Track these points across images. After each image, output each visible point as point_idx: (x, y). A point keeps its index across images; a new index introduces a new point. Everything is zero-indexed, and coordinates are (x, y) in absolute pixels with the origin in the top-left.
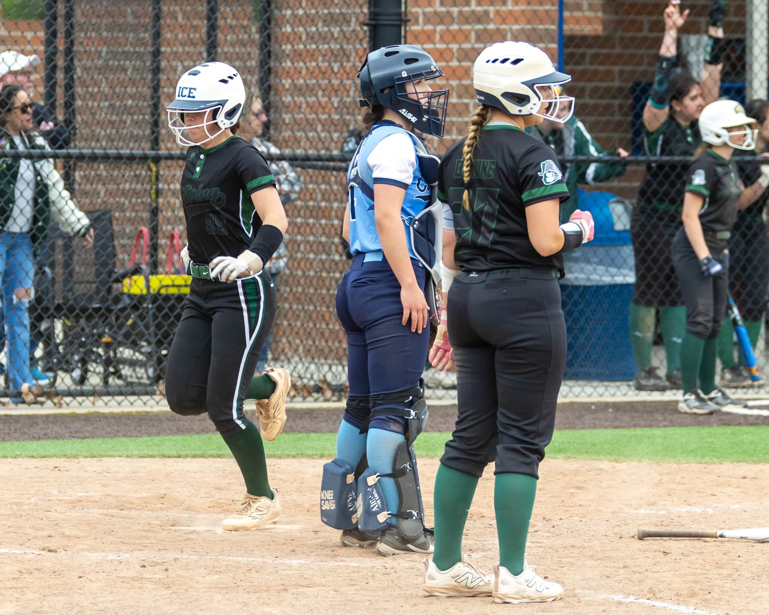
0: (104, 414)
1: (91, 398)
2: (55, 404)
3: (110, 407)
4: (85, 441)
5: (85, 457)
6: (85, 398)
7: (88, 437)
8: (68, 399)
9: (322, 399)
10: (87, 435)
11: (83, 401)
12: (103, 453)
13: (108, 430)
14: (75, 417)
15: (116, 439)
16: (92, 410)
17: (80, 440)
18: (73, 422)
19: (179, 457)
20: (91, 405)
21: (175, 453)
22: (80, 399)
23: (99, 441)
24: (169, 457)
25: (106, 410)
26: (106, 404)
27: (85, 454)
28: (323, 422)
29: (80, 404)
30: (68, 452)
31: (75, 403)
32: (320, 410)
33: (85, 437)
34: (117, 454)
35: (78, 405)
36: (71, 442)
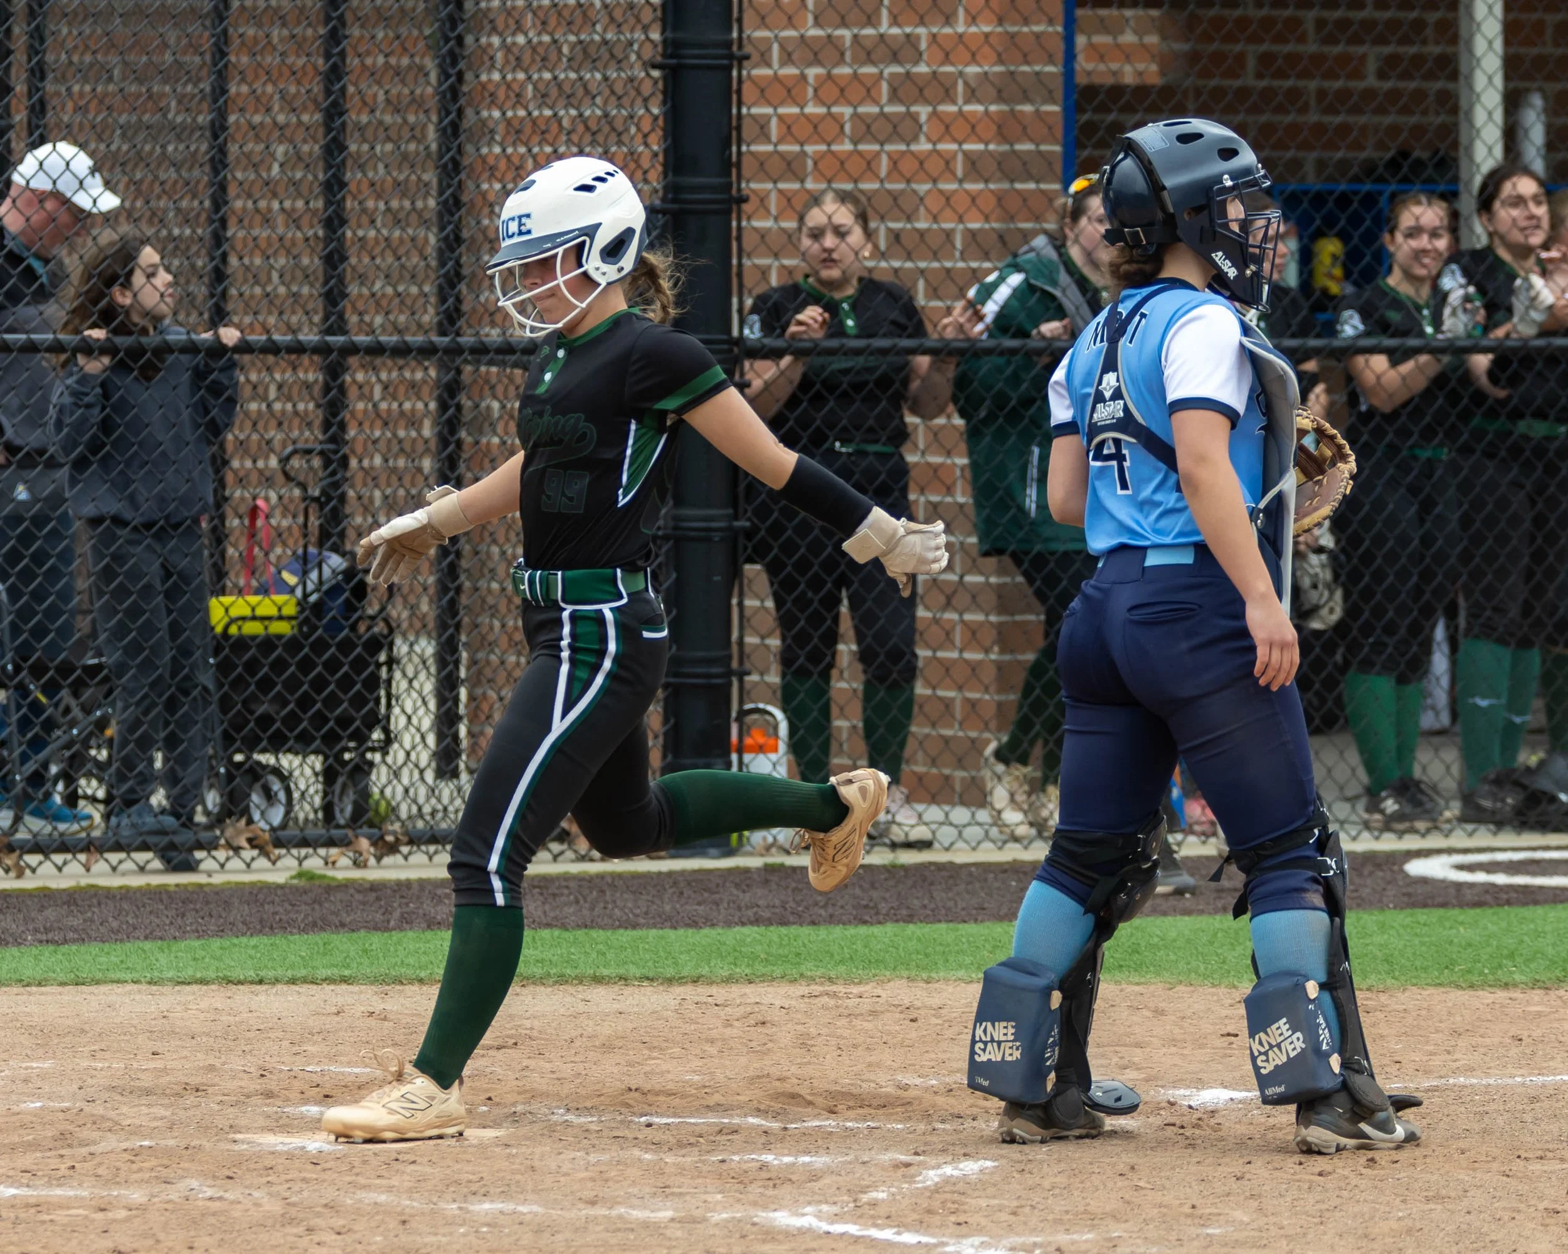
0: (108, 889)
1: (82, 857)
2: (7, 871)
3: (124, 874)
4: (65, 948)
5: (63, 984)
6: (69, 856)
7: (74, 941)
8: (33, 859)
9: (570, 854)
10: (71, 935)
11: (65, 863)
12: (99, 975)
13: (115, 924)
14: (46, 896)
15: (128, 945)
16: (84, 882)
17: (51, 948)
18: (42, 909)
19: (261, 982)
20: (82, 870)
21: (251, 974)
22: (58, 858)
23: (94, 948)
24: (240, 983)
25: (116, 882)
26: (114, 869)
27: (62, 977)
28: (569, 904)
29: (60, 869)
30: (28, 973)
31: (47, 868)
32: (566, 877)
33: (65, 941)
34: (129, 976)
35: (55, 871)
36: (35, 951)
